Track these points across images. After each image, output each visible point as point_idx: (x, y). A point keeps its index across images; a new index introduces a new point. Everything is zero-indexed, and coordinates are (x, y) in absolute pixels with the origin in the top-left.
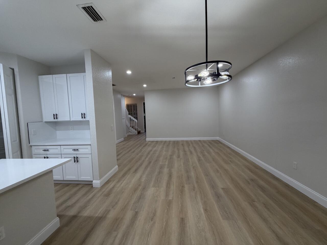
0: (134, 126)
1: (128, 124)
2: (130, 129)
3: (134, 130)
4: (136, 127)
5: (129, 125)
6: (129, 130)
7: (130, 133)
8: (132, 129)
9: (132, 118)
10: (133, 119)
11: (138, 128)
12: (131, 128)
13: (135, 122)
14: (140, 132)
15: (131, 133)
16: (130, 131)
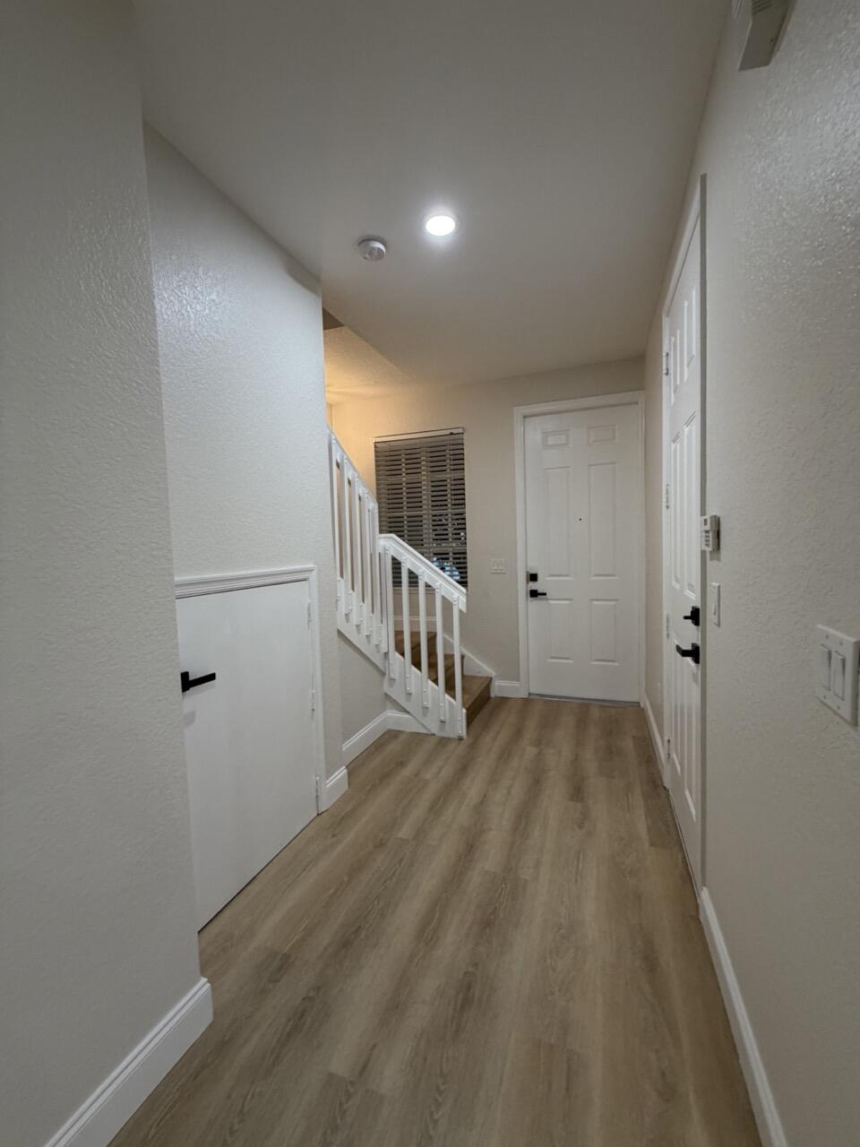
0: (432, 639)
1: (354, 619)
2: (395, 674)
3: (434, 692)
4: (447, 644)
5: (375, 632)
6: (386, 688)
7: (391, 718)
8: (417, 679)
9: (412, 559)
10: (427, 570)
11: (468, 654)
12: (399, 664)
13: (448, 606)
14: (489, 698)
15: (407, 716)
16: (395, 693)
